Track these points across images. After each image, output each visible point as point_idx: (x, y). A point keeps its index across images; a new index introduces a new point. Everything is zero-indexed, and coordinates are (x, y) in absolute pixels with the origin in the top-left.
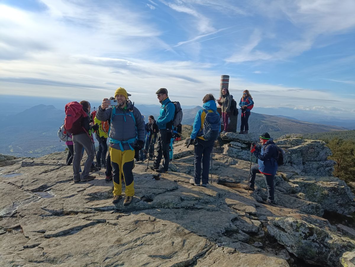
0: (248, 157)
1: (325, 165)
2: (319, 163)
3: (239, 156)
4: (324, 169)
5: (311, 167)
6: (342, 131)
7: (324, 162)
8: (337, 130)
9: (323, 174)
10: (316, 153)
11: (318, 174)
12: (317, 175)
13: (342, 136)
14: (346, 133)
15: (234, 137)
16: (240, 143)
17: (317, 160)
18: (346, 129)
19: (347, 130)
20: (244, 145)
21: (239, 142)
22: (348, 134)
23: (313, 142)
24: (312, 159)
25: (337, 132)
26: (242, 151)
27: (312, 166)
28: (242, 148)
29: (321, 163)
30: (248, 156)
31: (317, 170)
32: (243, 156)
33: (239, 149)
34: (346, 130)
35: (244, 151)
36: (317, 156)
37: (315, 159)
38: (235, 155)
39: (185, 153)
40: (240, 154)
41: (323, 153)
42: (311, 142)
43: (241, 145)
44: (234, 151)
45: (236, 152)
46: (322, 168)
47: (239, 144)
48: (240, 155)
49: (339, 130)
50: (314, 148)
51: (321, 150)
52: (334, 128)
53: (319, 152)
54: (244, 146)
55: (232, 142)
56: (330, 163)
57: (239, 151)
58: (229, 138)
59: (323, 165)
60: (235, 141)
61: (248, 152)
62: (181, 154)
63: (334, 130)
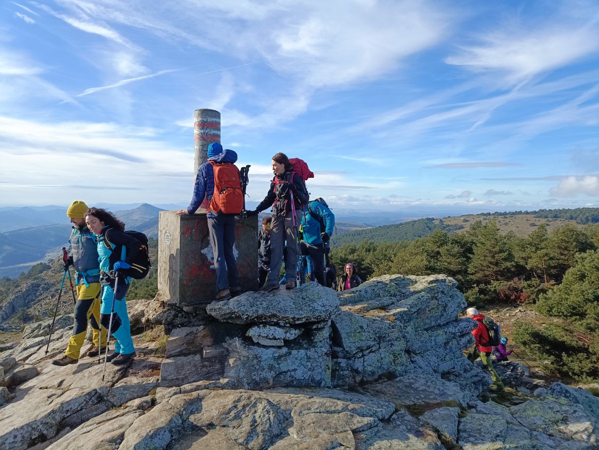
0: (310, 373)
1: (459, 334)
2: (448, 331)
3: (281, 373)
4: (458, 344)
5: (433, 343)
6: (366, 229)
7: (456, 327)
8: (359, 229)
9: (457, 356)
10: (441, 308)
11: (447, 358)
12: (445, 360)
13: (367, 237)
14: (371, 232)
15: (260, 312)
16: (280, 326)
17: (442, 324)
18: (370, 226)
19: (371, 228)
20: (293, 331)
21: (277, 324)
22: (373, 234)
23: (431, 282)
24: (433, 323)
25: (360, 231)
26: (290, 353)
27: (435, 340)
28: (287, 343)
29: (451, 329)
30: (309, 370)
31: (446, 349)
32: (295, 370)
33: (279, 347)
34: (369, 228)
35: (294, 352)
36: (442, 315)
37: (439, 321)
38: (270, 375)
39: (75, 407)
40: (284, 367)
41: (453, 306)
42: (429, 283)
43: (286, 333)
44: (264, 357)
45: (272, 362)
46: (455, 342)
47: (279, 332)
48: (285, 369)
49: (361, 229)
50: (436, 298)
51: (450, 299)
52: (355, 226)
53: (446, 305)
54: (293, 334)
55: (255, 328)
56: (468, 327)
57: (280, 357)
58: (245, 317)
59: (454, 334)
60: (265, 324)
61: (308, 353)
62: (58, 418)
63: (354, 229)
